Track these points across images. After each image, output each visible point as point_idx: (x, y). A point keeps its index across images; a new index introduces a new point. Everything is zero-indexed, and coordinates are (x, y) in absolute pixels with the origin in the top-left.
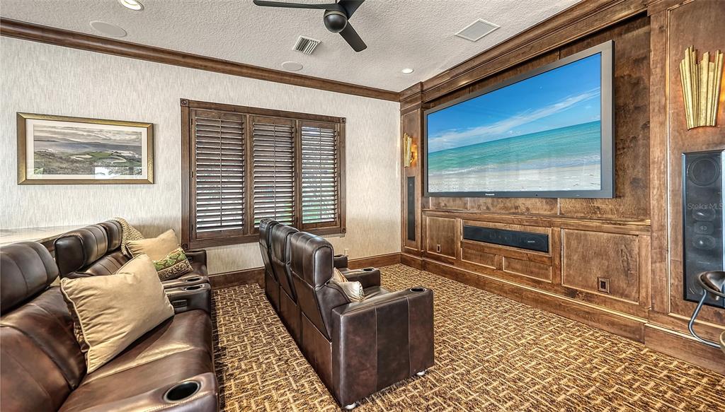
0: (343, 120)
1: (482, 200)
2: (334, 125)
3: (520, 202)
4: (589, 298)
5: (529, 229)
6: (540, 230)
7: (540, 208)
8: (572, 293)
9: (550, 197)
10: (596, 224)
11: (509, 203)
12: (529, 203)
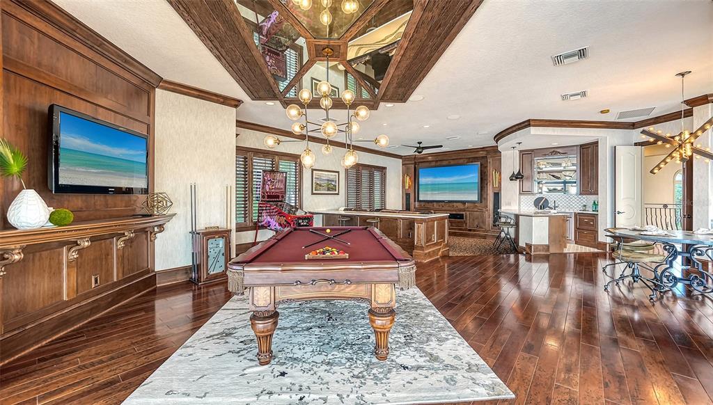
0: (385, 168)
1: (441, 204)
2: (382, 170)
3: (455, 204)
4: (474, 231)
5: (459, 213)
6: (461, 213)
7: (460, 206)
8: (470, 230)
9: (464, 202)
10: (476, 210)
11: (451, 204)
12: (458, 204)
